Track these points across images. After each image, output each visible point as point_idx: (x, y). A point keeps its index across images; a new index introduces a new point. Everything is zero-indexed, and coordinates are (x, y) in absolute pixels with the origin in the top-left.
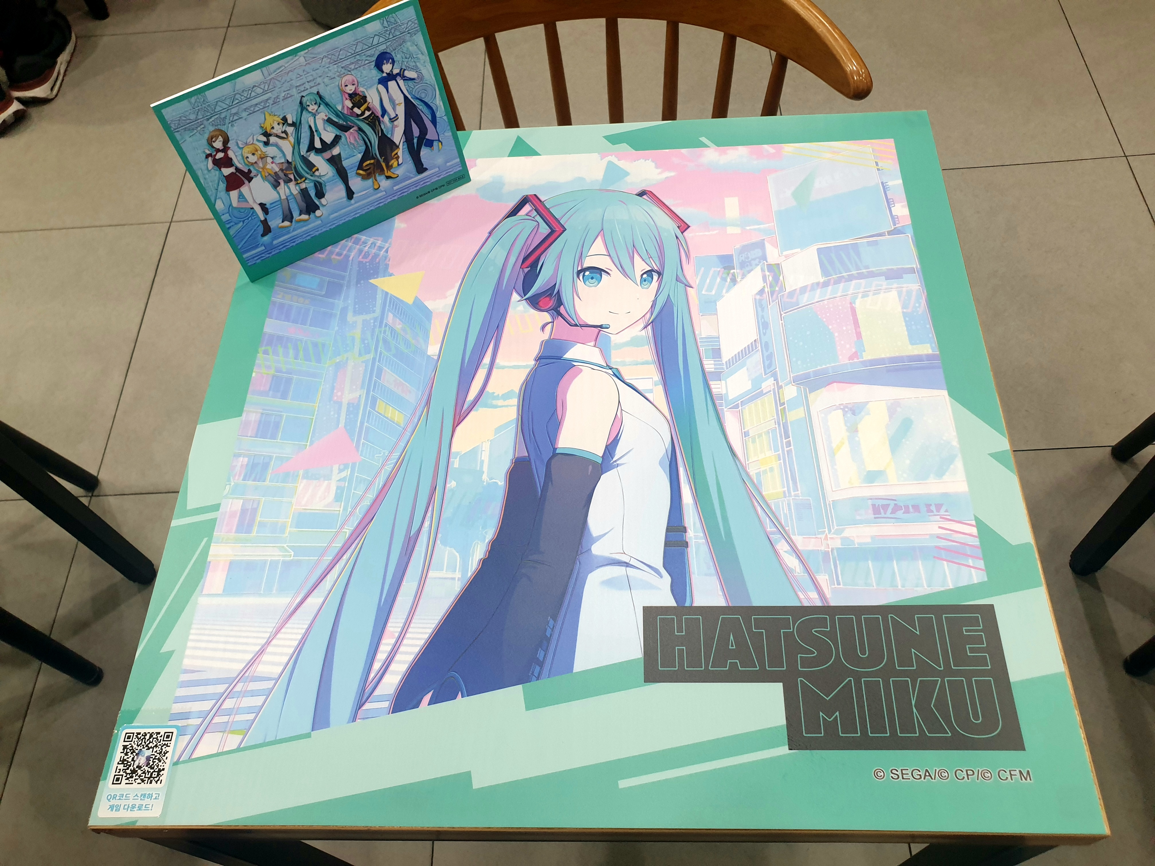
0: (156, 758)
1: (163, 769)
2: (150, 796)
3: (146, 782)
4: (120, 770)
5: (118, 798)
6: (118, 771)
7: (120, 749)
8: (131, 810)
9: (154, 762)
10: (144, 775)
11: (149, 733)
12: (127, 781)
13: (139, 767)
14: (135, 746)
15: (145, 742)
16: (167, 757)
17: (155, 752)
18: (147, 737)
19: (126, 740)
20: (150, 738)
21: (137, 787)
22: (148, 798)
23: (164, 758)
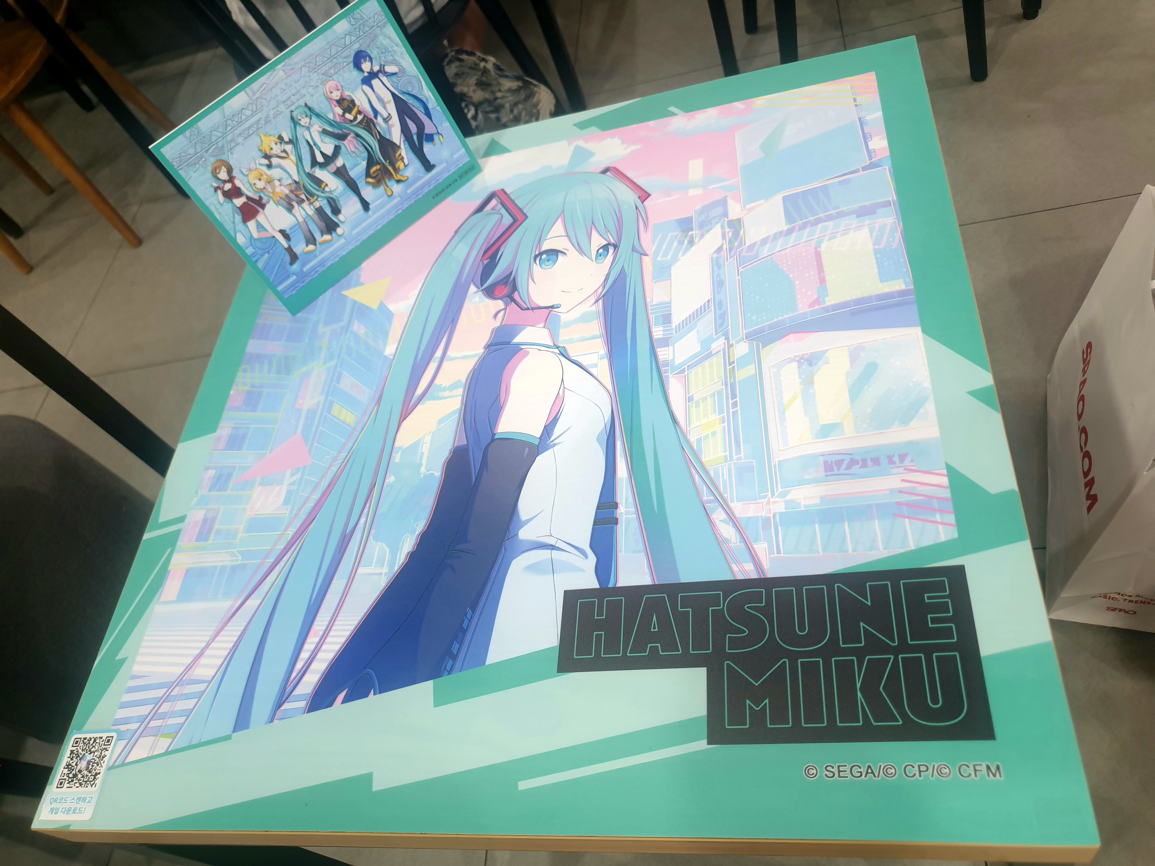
0: (96, 762)
1: (99, 773)
2: (84, 799)
3: (83, 786)
4: (64, 774)
5: (58, 801)
6: (63, 775)
7: (68, 753)
8: (67, 814)
9: (93, 766)
10: (82, 779)
11: (93, 738)
12: (68, 785)
13: (80, 771)
14: (80, 751)
15: (89, 747)
16: (104, 761)
17: (95, 756)
18: (91, 742)
19: (74, 745)
20: (94, 743)
21: (76, 790)
22: (82, 802)
23: (102, 762)
